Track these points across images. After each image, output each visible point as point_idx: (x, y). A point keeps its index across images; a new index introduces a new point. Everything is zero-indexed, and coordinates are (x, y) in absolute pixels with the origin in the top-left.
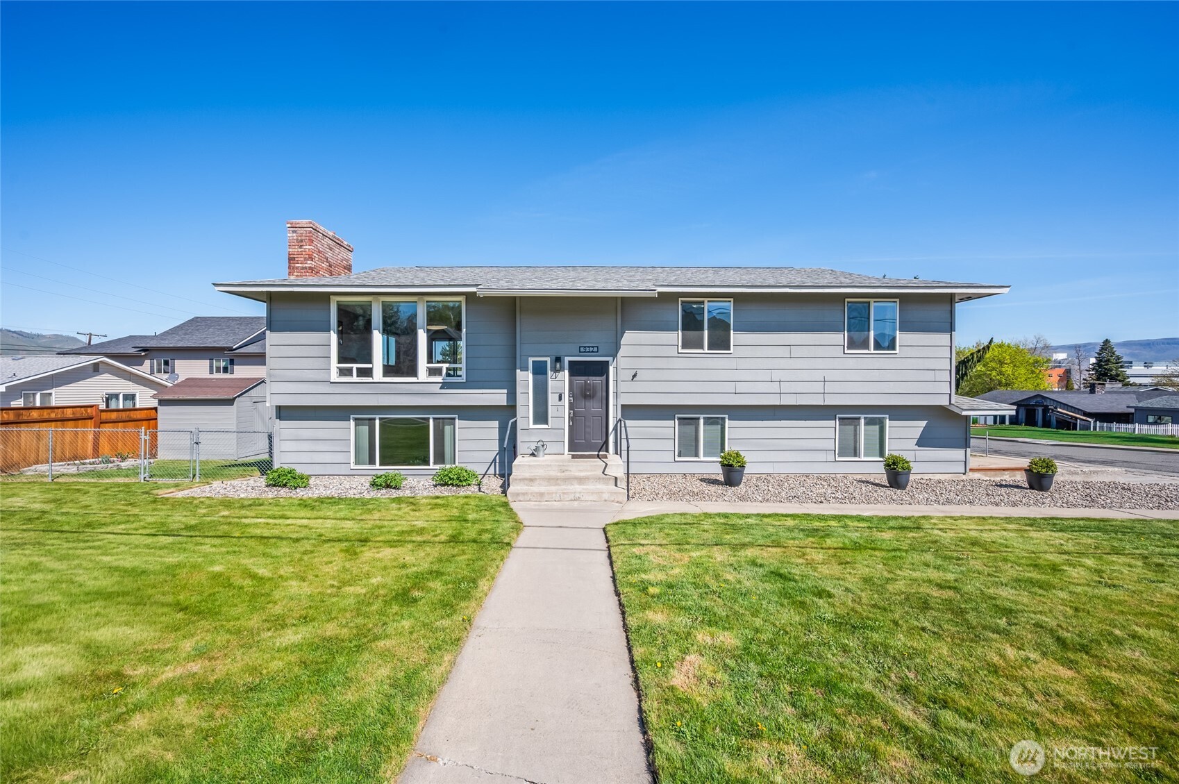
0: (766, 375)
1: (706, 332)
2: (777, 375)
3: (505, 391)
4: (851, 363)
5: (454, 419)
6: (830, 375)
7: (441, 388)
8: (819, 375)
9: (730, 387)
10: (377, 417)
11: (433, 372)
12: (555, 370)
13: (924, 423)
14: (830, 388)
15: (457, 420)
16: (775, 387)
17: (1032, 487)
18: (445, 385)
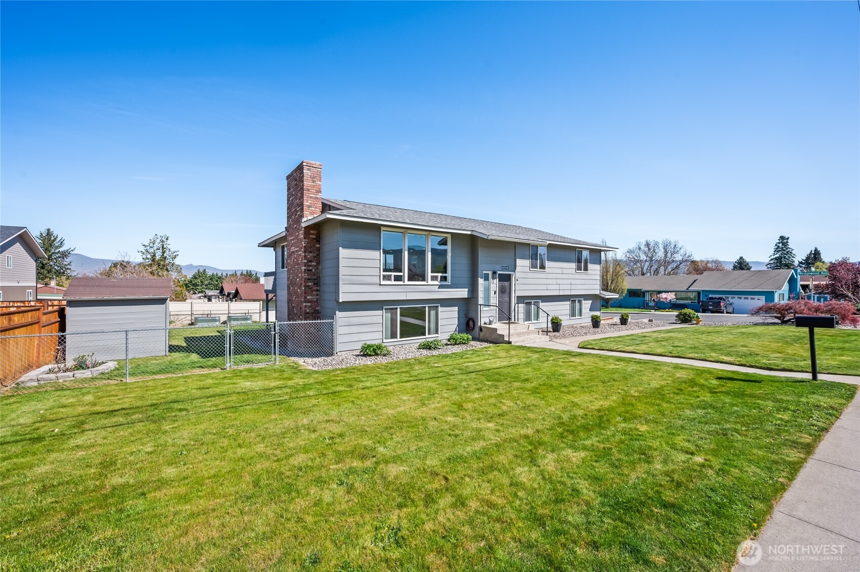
0: (554, 282)
1: (538, 261)
2: (559, 281)
3: (467, 290)
4: (578, 276)
5: (437, 307)
6: (573, 282)
7: (439, 288)
8: (569, 282)
9: (545, 287)
10: (399, 307)
11: (434, 278)
12: (493, 278)
13: (591, 301)
14: (573, 287)
15: (439, 307)
16: (557, 287)
17: (622, 324)
18: (441, 287)
